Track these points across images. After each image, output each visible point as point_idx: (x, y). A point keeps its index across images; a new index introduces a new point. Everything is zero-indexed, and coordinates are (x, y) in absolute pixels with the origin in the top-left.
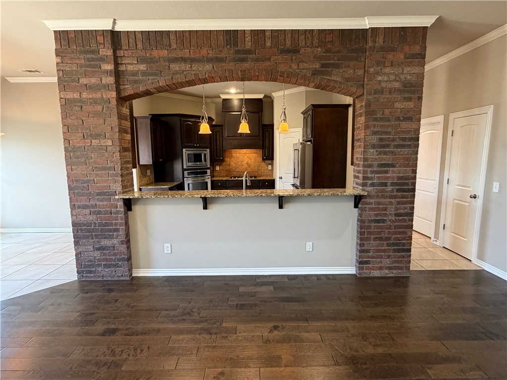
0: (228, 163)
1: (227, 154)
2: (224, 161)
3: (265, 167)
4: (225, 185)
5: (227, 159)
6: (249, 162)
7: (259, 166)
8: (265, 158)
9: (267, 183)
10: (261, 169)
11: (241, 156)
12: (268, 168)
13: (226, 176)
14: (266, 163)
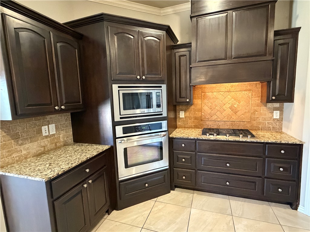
0: (199, 107)
1: (198, 92)
2: (192, 105)
3: (267, 114)
4: (193, 149)
5: (197, 102)
6: (236, 106)
7: (254, 113)
8: (274, 98)
9: (283, 152)
10: (257, 118)
11: (221, 96)
12: (273, 116)
13: (196, 127)
14: (269, 108)
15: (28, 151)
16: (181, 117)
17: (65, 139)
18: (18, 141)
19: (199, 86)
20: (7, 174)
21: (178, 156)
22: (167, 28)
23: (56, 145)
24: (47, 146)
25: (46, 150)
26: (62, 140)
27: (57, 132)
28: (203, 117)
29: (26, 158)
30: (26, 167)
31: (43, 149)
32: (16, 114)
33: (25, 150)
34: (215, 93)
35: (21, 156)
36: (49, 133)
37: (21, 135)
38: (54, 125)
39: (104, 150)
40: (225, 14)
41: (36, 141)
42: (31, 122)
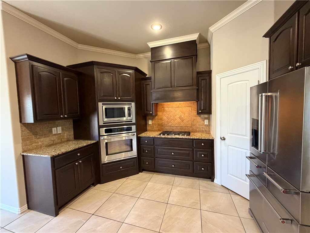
0: (160, 117)
1: (159, 108)
2: (156, 115)
3: (201, 122)
4: (152, 144)
5: (160, 114)
6: (182, 116)
7: (193, 121)
8: (200, 111)
9: (203, 144)
10: (196, 124)
11: (173, 110)
12: (204, 123)
13: (159, 130)
14: (202, 118)
15: (43, 143)
16: (149, 124)
17: (68, 137)
18: (36, 136)
19: (160, 104)
20: (28, 154)
21: (143, 149)
22: (135, 68)
23: (61, 140)
24: (55, 140)
25: (55, 143)
26: (65, 137)
27: (63, 132)
28: (163, 124)
29: (41, 147)
30: (40, 151)
31: (52, 142)
32: (36, 119)
33: (41, 142)
34: (170, 108)
35: (38, 145)
36: (57, 132)
37: (39, 133)
38: (61, 127)
39: (92, 143)
40: (170, 61)
41: (48, 137)
42: (46, 125)
